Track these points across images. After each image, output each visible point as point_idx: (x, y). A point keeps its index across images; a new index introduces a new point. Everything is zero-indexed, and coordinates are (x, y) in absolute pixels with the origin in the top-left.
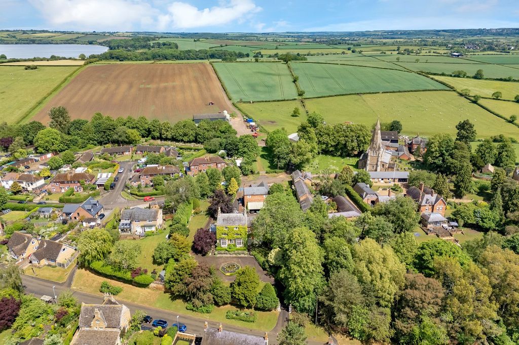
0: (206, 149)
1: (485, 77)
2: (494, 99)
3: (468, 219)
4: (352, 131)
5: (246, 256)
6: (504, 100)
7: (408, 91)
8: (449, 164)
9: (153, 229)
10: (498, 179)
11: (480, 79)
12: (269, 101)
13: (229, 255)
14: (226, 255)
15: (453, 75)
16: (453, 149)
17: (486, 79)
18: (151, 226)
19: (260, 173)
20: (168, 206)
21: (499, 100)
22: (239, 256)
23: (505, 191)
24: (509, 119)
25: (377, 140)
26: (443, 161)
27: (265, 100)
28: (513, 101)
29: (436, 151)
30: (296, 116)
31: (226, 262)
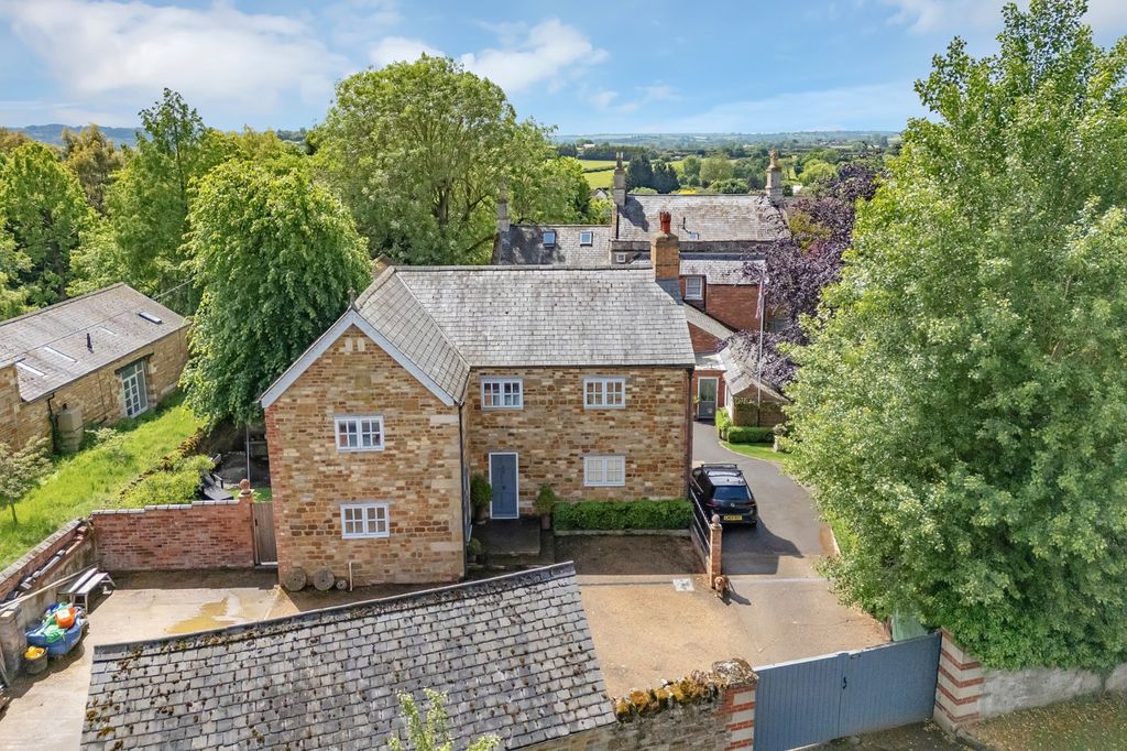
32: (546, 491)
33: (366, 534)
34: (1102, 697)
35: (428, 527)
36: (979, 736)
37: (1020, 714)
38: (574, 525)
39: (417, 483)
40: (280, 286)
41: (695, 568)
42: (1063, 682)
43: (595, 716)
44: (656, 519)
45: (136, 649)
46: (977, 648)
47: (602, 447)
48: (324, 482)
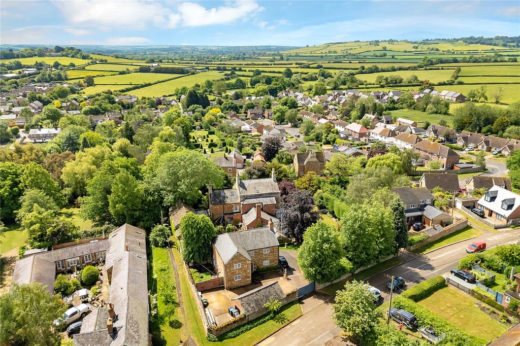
32: (258, 267)
33: (238, 280)
34: (332, 285)
35: (247, 277)
36: (320, 291)
37: (323, 288)
38: (263, 272)
39: (245, 271)
40: (204, 237)
41: (282, 276)
42: (328, 284)
43: (285, 296)
44: (274, 269)
45: (241, 298)
46: (319, 283)
47: (266, 259)
48: (233, 273)
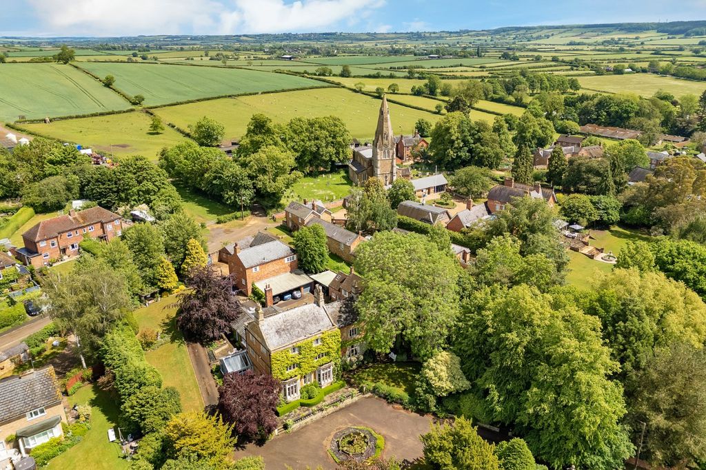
0: (32, 205)
1: (352, 74)
2: (391, 93)
3: (590, 215)
4: (321, 127)
5: (356, 399)
6: (402, 94)
7: (294, 90)
8: (481, 154)
9: (57, 432)
10: (559, 159)
11: (348, 77)
12: (84, 116)
13: (319, 415)
14: (313, 417)
15: (317, 74)
16: (478, 131)
17: (354, 77)
18: (46, 427)
19: (207, 225)
20: (39, 353)
21: (396, 94)
22: (341, 405)
23: (584, 172)
24: (434, 110)
25: (388, 130)
26: (470, 151)
27: (74, 115)
28: (411, 95)
29: (457, 138)
30: (158, 133)
31: (329, 434)
